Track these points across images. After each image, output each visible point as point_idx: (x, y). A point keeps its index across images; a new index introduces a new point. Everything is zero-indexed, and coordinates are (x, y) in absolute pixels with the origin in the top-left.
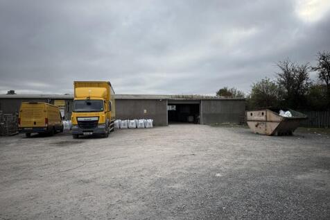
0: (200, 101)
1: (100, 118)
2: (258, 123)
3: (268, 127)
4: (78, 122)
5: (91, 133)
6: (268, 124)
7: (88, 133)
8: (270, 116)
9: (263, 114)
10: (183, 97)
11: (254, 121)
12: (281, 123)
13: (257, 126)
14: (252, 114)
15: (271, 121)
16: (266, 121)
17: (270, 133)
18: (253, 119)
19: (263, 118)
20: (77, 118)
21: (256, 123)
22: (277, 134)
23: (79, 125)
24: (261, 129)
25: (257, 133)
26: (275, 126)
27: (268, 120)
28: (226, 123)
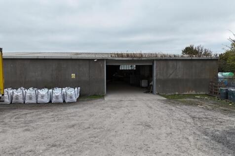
28: (191, 93)
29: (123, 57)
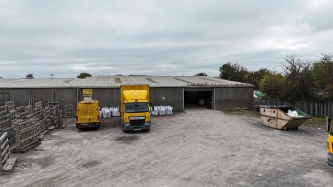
0: (213, 88)
1: (147, 117)
2: (270, 119)
3: (279, 123)
4: (130, 120)
5: (140, 129)
6: (279, 121)
7: (138, 129)
8: (280, 114)
9: (274, 112)
10: (198, 85)
11: (266, 116)
12: (289, 121)
13: (269, 121)
14: (264, 111)
15: (282, 119)
16: (277, 118)
17: (280, 128)
18: (266, 115)
19: (275, 115)
20: (129, 117)
21: (268, 118)
22: (285, 129)
23: (130, 122)
24: (273, 124)
25: (269, 127)
26: (284, 123)
27: (279, 117)
28: (237, 108)
29: (194, 85)
